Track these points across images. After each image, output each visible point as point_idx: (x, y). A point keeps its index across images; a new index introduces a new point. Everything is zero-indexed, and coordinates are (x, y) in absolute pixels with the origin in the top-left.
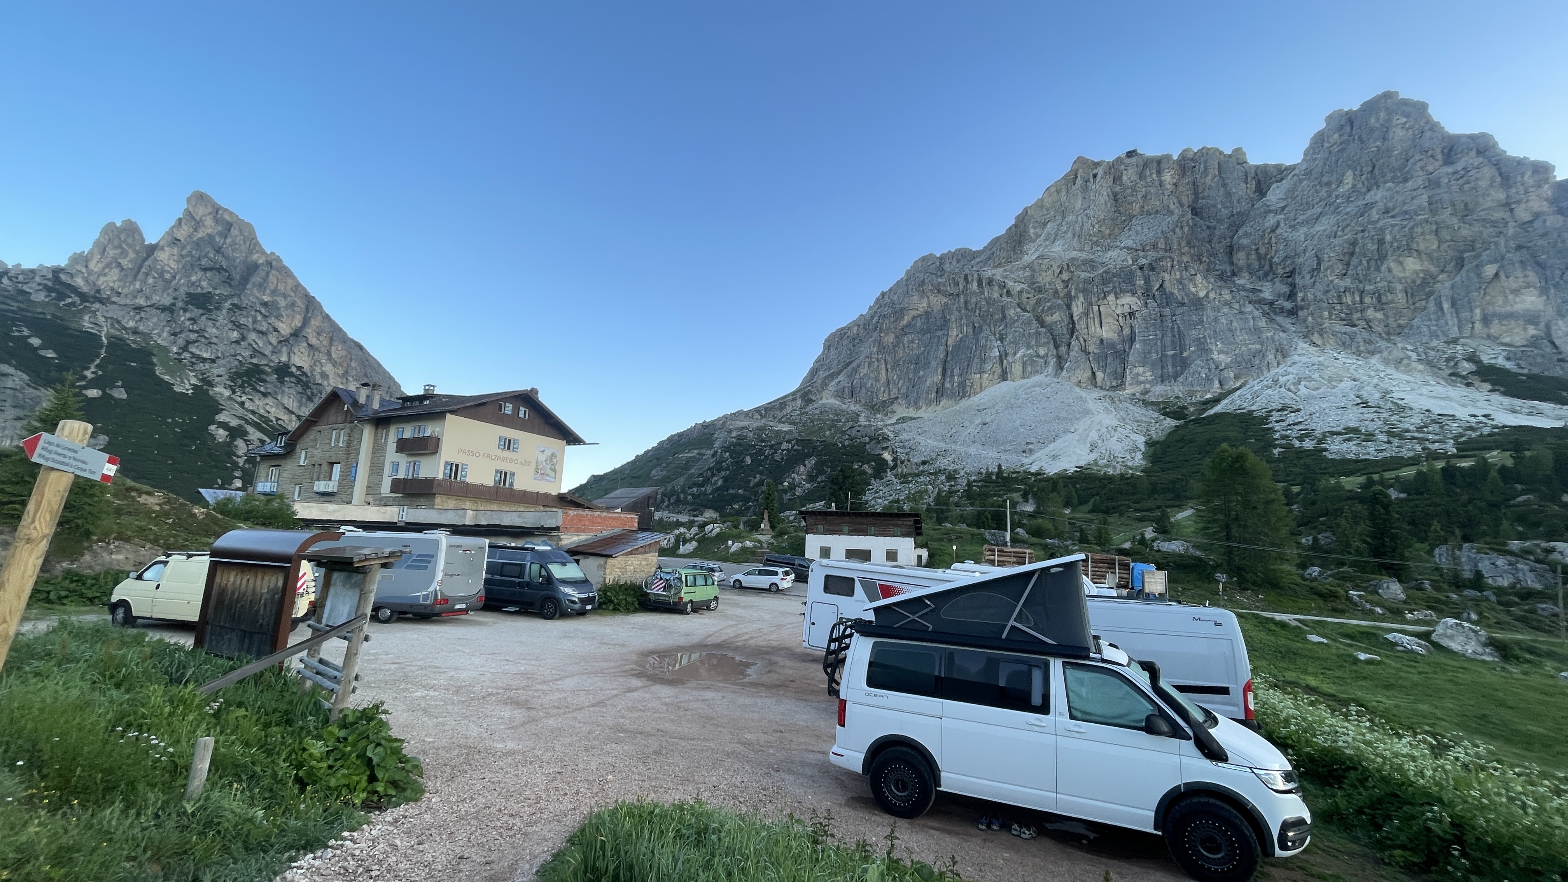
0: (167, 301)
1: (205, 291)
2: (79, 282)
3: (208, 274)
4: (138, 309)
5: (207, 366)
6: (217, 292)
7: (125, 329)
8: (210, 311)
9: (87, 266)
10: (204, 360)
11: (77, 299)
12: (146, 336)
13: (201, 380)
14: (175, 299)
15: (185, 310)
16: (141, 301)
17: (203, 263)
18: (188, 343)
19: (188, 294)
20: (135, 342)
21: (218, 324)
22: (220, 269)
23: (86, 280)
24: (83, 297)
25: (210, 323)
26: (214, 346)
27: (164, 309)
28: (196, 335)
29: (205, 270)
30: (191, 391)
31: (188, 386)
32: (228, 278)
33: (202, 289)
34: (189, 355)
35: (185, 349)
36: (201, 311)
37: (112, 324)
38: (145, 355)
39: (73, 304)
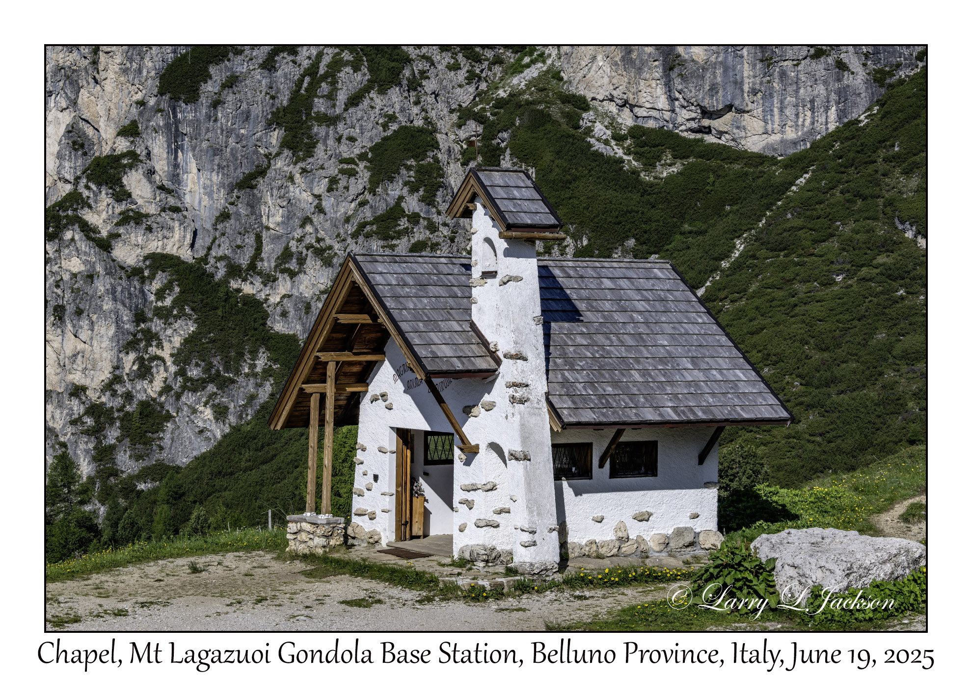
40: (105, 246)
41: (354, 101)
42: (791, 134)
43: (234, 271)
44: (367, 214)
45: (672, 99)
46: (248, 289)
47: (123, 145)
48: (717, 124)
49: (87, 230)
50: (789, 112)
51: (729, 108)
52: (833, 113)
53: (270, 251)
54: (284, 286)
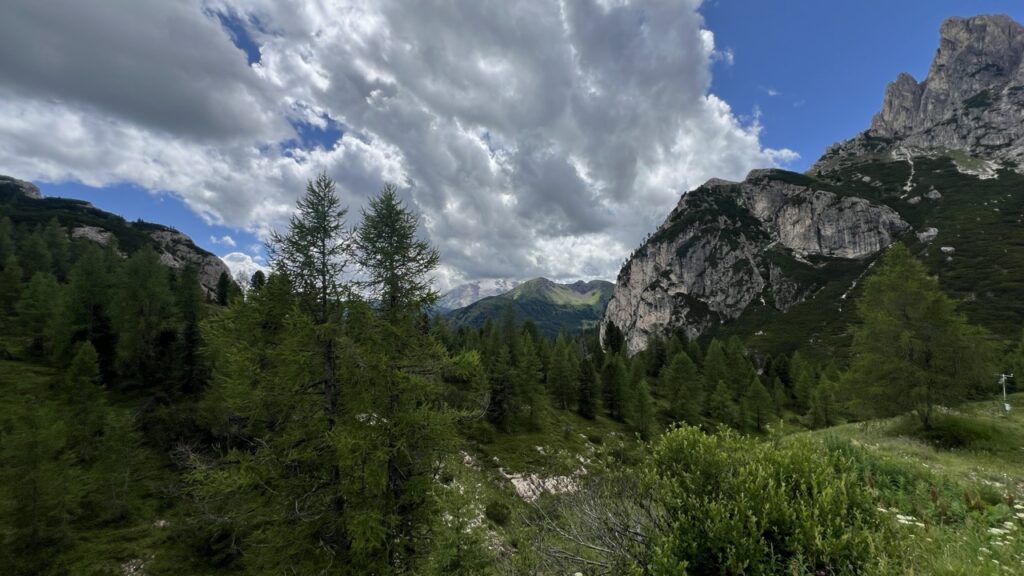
0: (948, 115)
1: (979, 92)
2: (882, 132)
3: (977, 77)
4: (928, 131)
5: (1004, 151)
6: (991, 87)
7: (923, 150)
8: (990, 105)
9: (884, 121)
10: (999, 147)
11: (885, 145)
12: (941, 148)
13: (1003, 164)
14: (955, 110)
15: (967, 115)
16: (928, 125)
17: (969, 71)
18: (978, 139)
19: (965, 102)
20: (933, 155)
21: (1002, 111)
22: (987, 68)
23: (886, 130)
24: (888, 141)
25: (994, 114)
26: (1004, 132)
27: (949, 122)
28: (984, 129)
29: (973, 75)
30: (996, 176)
31: (991, 172)
32: (998, 69)
33: (975, 91)
34: (982, 149)
35: (977, 143)
36: (982, 108)
37: (913, 151)
38: (945, 162)
39: (883, 148)
40: (666, 291)
41: (727, 254)
42: (863, 253)
43: (698, 296)
44: (734, 280)
45: (820, 246)
46: (702, 300)
47: (668, 268)
48: (836, 252)
49: (662, 288)
50: (863, 247)
51: (841, 247)
52: (878, 246)
53: (708, 291)
54: (712, 299)
